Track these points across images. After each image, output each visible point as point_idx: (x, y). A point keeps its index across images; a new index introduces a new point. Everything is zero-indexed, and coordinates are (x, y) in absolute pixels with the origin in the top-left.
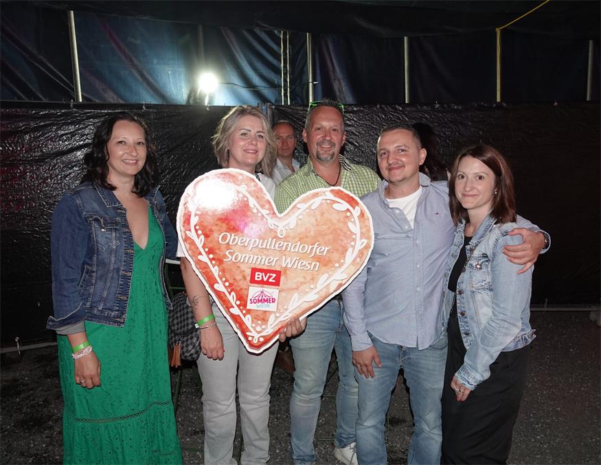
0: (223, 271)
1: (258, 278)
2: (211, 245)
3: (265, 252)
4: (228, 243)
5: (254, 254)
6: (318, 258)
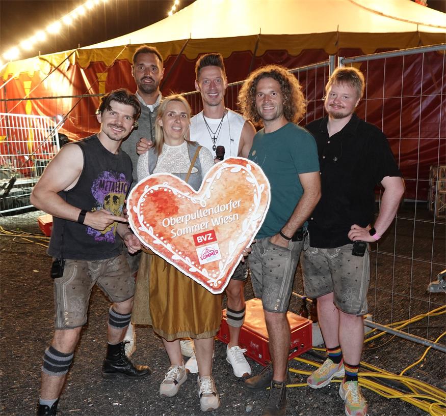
0: (174, 245)
1: (200, 240)
2: (159, 231)
3: (198, 221)
4: (170, 225)
5: (191, 225)
6: (236, 210)
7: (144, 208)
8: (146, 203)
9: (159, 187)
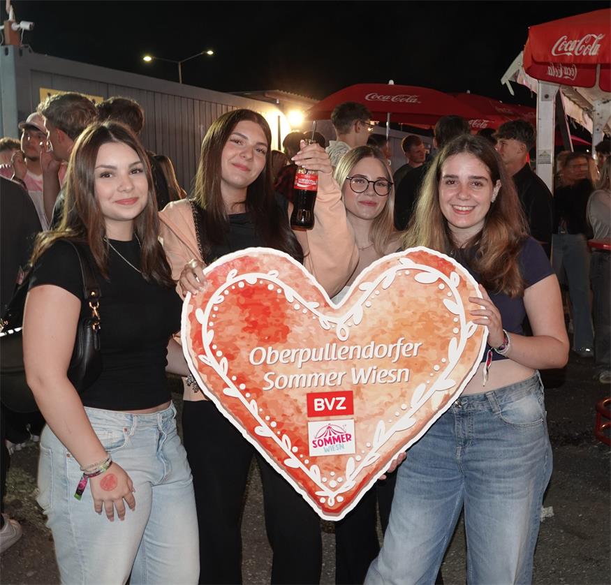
0: (264, 405)
1: (319, 407)
2: (239, 371)
3: (324, 366)
4: (265, 363)
5: (307, 372)
6: (405, 361)
7: (219, 316)
8: (224, 306)
9: (259, 280)
